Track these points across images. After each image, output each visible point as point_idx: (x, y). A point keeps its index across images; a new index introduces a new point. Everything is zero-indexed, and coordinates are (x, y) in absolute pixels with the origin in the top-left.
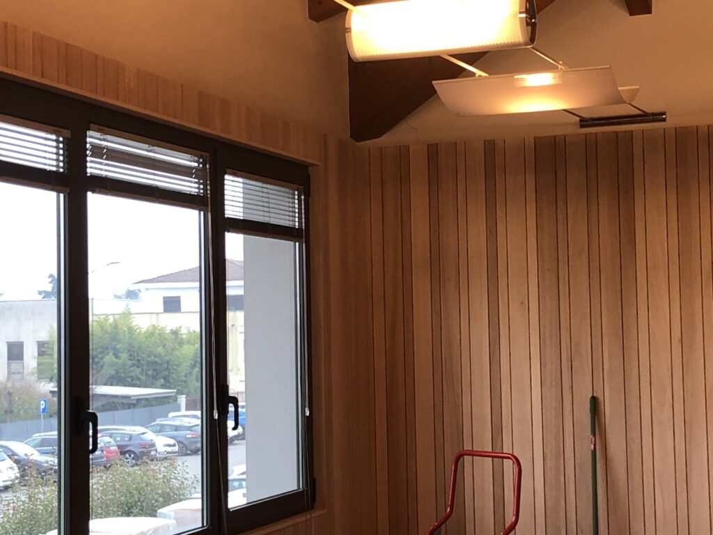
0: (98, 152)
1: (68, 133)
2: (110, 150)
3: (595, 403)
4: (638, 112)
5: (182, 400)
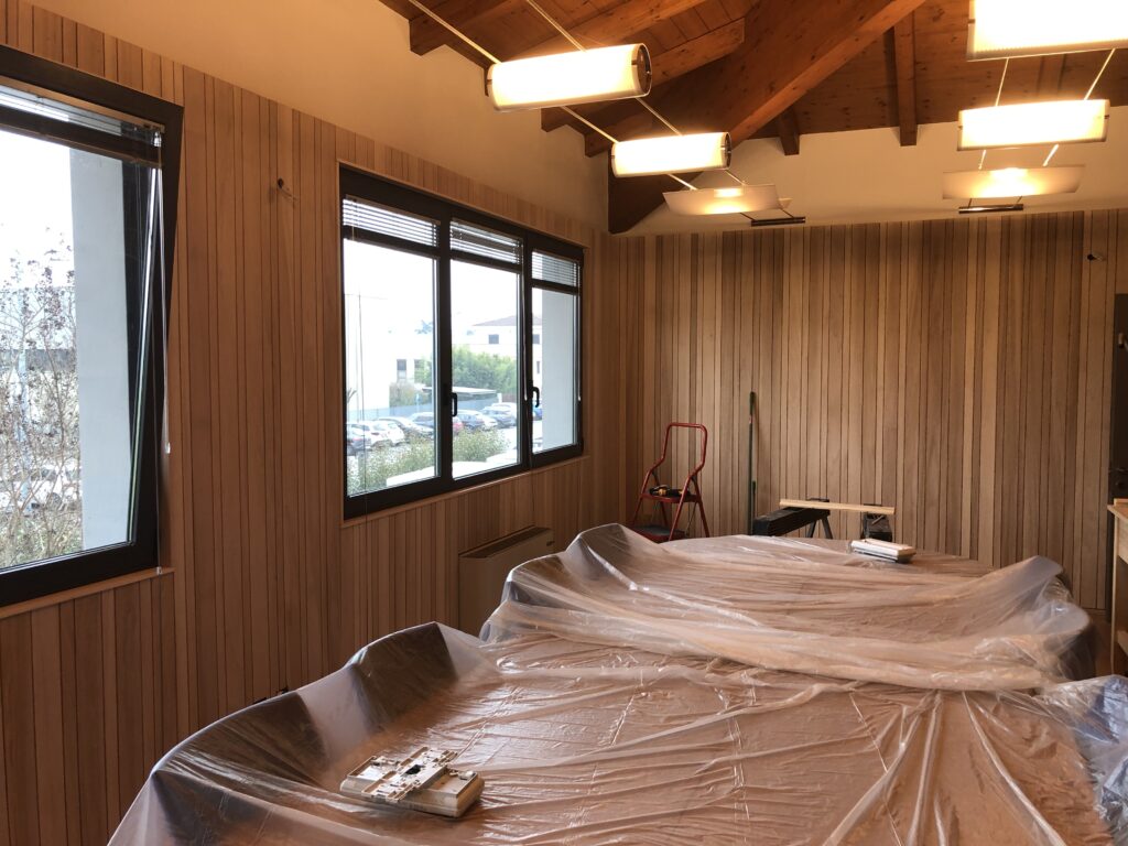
0: (457, 235)
1: (439, 223)
2: (464, 234)
3: (753, 395)
4: (788, 217)
5: (500, 396)
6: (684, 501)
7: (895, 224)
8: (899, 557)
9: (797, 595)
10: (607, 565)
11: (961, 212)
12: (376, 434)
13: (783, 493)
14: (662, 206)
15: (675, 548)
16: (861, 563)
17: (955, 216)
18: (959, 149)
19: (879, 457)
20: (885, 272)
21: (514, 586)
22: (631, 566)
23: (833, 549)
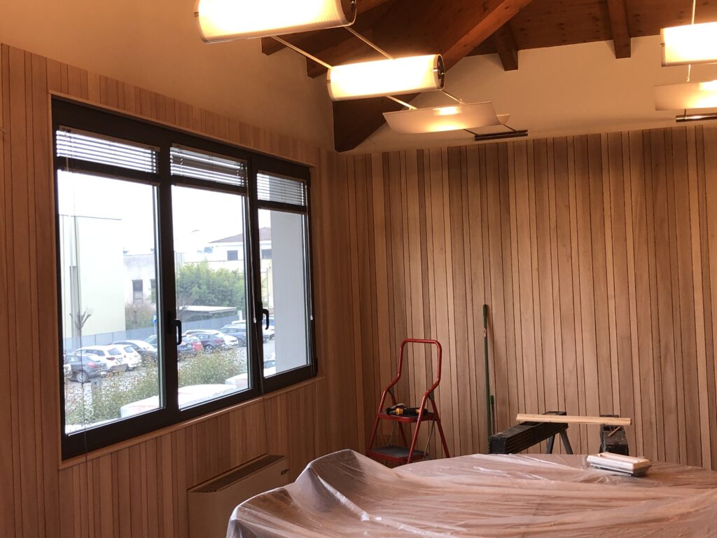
0: (178, 160)
1: (158, 149)
2: (185, 159)
3: (486, 309)
4: (510, 130)
5: (240, 313)
6: (422, 419)
7: (615, 134)
8: (635, 470)
9: (531, 517)
10: (338, 495)
11: (678, 121)
12: (112, 359)
13: (522, 406)
14: (384, 125)
15: (409, 472)
16: (598, 478)
17: (674, 125)
18: (663, 65)
19: (615, 366)
20: (609, 180)
21: (239, 526)
22: (365, 495)
23: (569, 465)
